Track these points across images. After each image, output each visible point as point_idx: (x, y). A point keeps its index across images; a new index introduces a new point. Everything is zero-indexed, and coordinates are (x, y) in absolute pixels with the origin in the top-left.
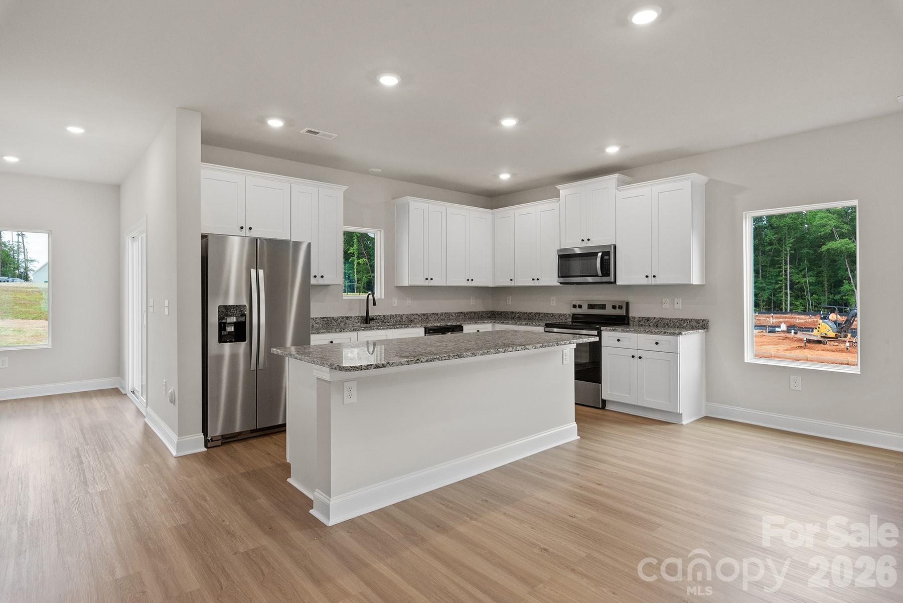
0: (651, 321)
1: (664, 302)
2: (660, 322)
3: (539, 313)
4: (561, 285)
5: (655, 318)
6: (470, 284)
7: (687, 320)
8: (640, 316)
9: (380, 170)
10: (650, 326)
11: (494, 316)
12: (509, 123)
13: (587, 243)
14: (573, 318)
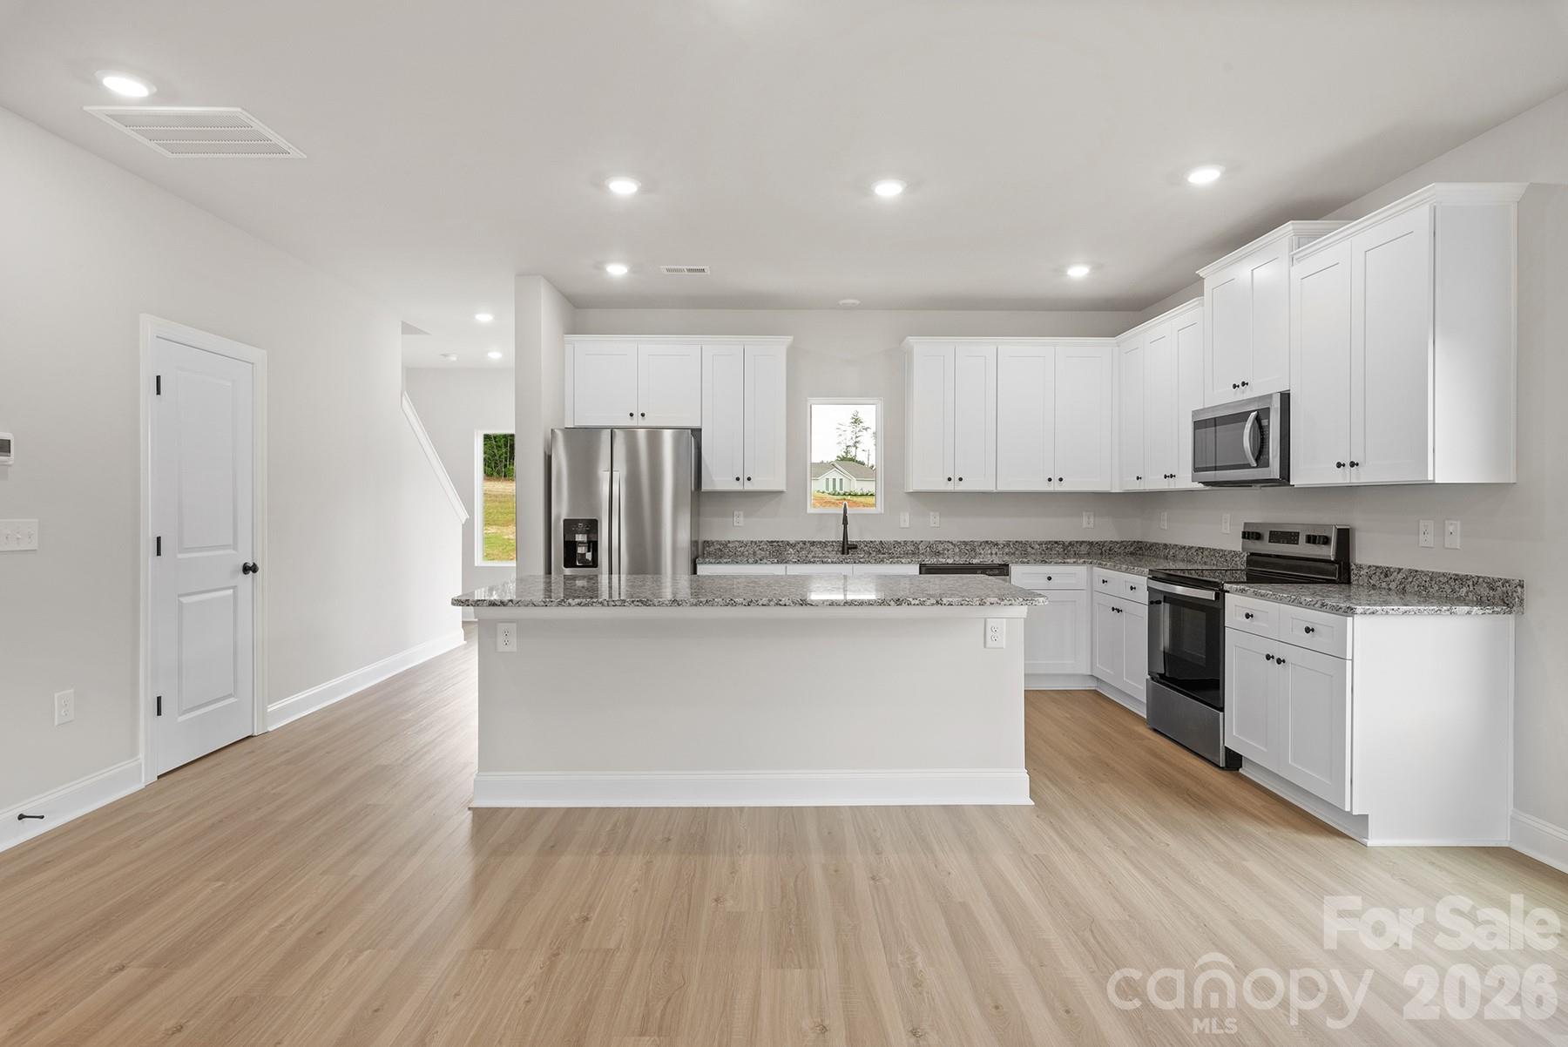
0: (1392, 578)
1: (1422, 529)
2: (1410, 580)
3: (1203, 548)
4: (1208, 488)
5: (1400, 570)
6: (1055, 487)
7: (1467, 578)
8: (1371, 564)
9: (857, 302)
10: (1390, 589)
11: (1141, 552)
12: (888, 190)
13: (1243, 392)
14: (1249, 562)
